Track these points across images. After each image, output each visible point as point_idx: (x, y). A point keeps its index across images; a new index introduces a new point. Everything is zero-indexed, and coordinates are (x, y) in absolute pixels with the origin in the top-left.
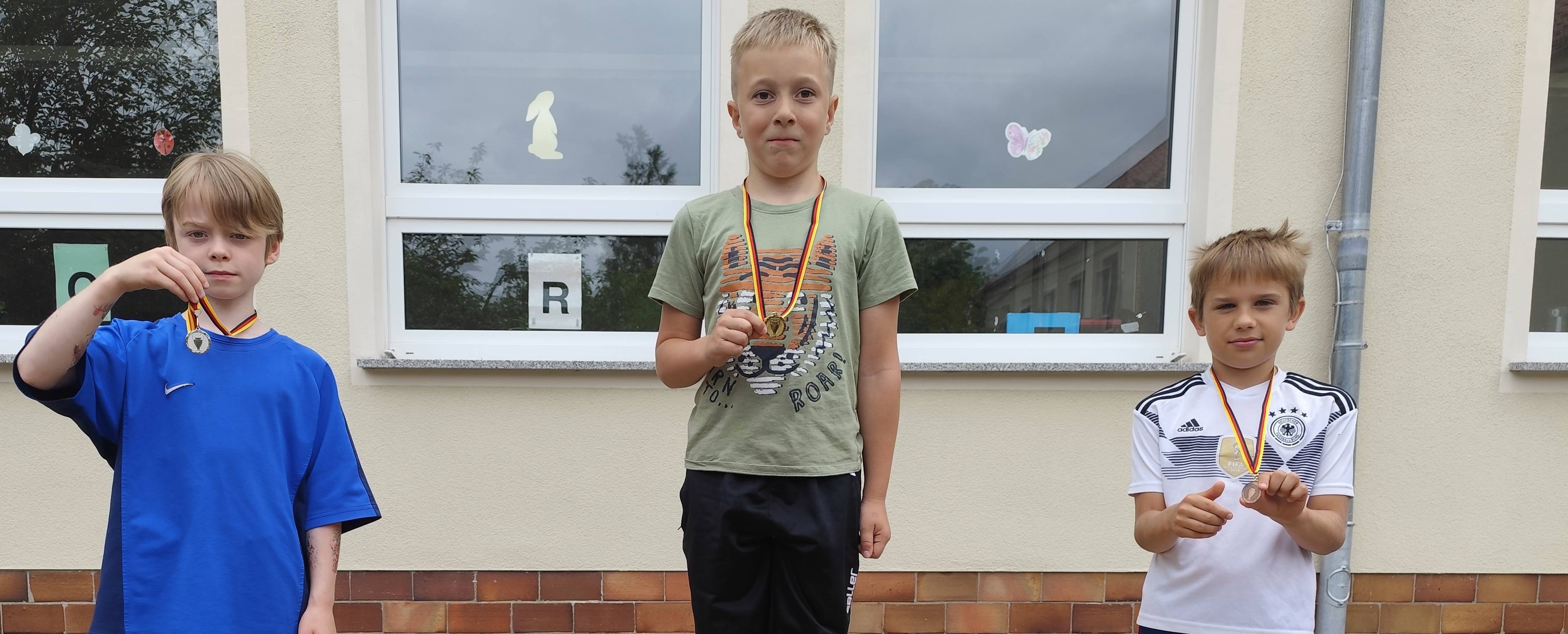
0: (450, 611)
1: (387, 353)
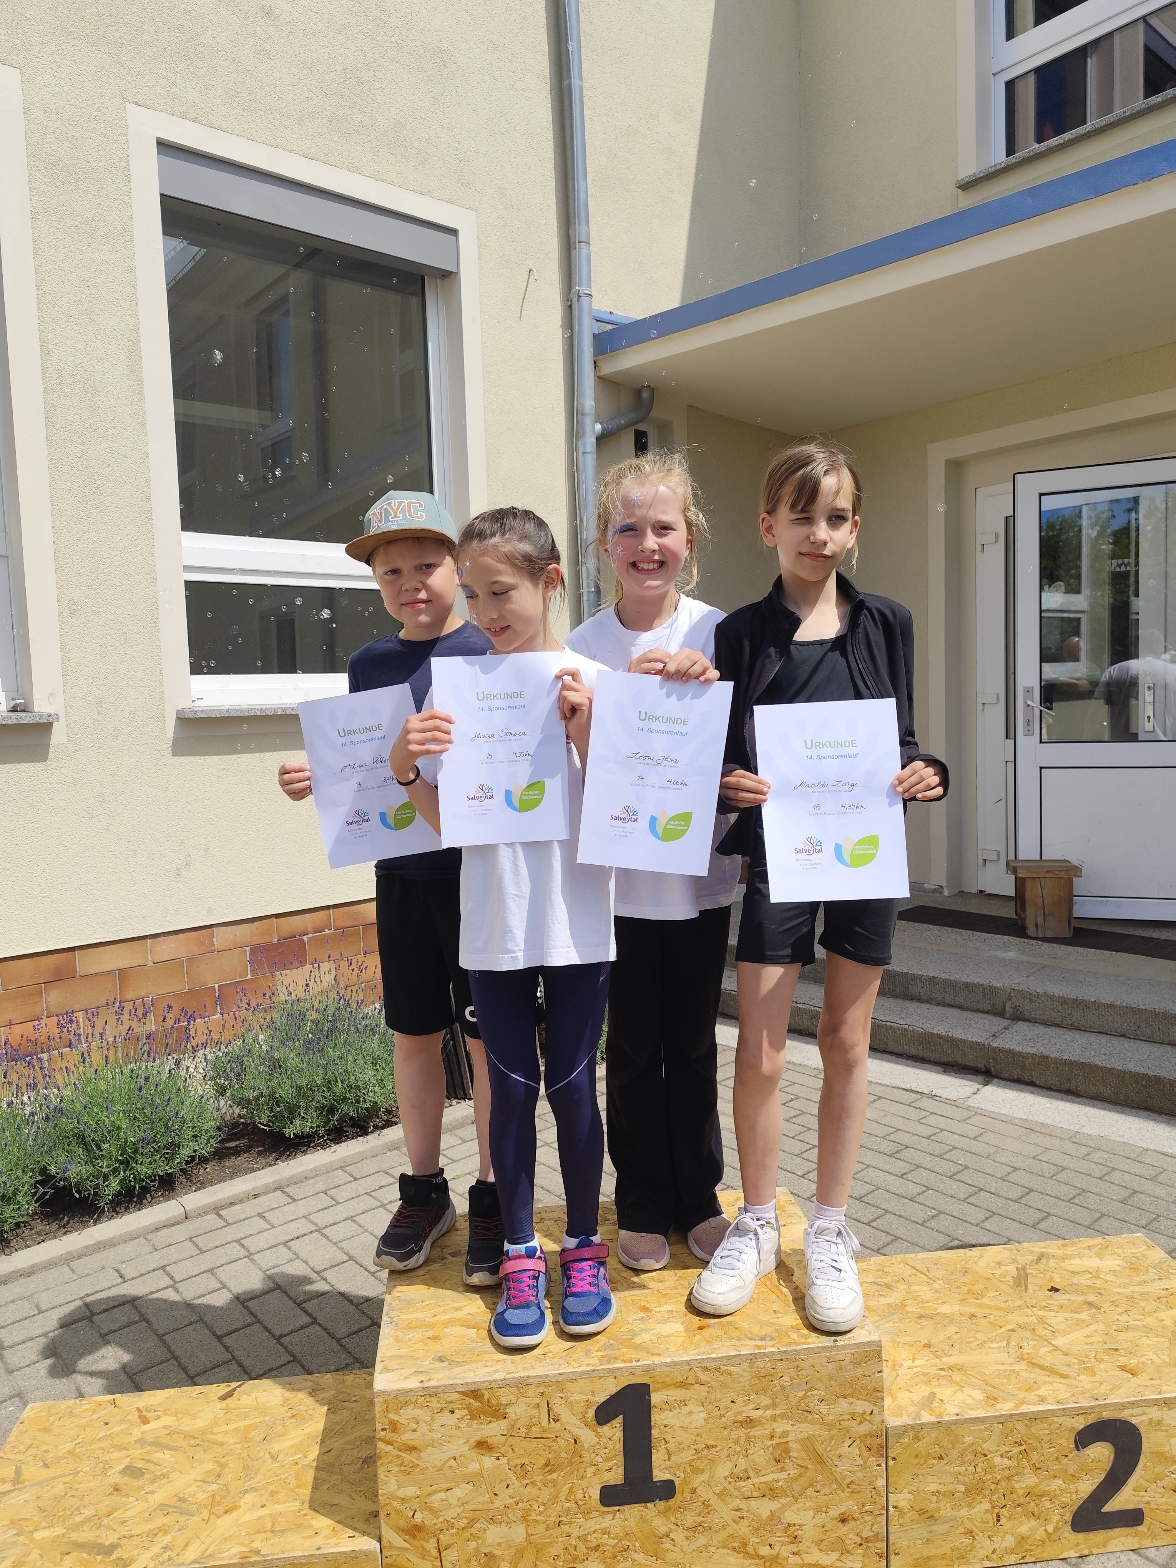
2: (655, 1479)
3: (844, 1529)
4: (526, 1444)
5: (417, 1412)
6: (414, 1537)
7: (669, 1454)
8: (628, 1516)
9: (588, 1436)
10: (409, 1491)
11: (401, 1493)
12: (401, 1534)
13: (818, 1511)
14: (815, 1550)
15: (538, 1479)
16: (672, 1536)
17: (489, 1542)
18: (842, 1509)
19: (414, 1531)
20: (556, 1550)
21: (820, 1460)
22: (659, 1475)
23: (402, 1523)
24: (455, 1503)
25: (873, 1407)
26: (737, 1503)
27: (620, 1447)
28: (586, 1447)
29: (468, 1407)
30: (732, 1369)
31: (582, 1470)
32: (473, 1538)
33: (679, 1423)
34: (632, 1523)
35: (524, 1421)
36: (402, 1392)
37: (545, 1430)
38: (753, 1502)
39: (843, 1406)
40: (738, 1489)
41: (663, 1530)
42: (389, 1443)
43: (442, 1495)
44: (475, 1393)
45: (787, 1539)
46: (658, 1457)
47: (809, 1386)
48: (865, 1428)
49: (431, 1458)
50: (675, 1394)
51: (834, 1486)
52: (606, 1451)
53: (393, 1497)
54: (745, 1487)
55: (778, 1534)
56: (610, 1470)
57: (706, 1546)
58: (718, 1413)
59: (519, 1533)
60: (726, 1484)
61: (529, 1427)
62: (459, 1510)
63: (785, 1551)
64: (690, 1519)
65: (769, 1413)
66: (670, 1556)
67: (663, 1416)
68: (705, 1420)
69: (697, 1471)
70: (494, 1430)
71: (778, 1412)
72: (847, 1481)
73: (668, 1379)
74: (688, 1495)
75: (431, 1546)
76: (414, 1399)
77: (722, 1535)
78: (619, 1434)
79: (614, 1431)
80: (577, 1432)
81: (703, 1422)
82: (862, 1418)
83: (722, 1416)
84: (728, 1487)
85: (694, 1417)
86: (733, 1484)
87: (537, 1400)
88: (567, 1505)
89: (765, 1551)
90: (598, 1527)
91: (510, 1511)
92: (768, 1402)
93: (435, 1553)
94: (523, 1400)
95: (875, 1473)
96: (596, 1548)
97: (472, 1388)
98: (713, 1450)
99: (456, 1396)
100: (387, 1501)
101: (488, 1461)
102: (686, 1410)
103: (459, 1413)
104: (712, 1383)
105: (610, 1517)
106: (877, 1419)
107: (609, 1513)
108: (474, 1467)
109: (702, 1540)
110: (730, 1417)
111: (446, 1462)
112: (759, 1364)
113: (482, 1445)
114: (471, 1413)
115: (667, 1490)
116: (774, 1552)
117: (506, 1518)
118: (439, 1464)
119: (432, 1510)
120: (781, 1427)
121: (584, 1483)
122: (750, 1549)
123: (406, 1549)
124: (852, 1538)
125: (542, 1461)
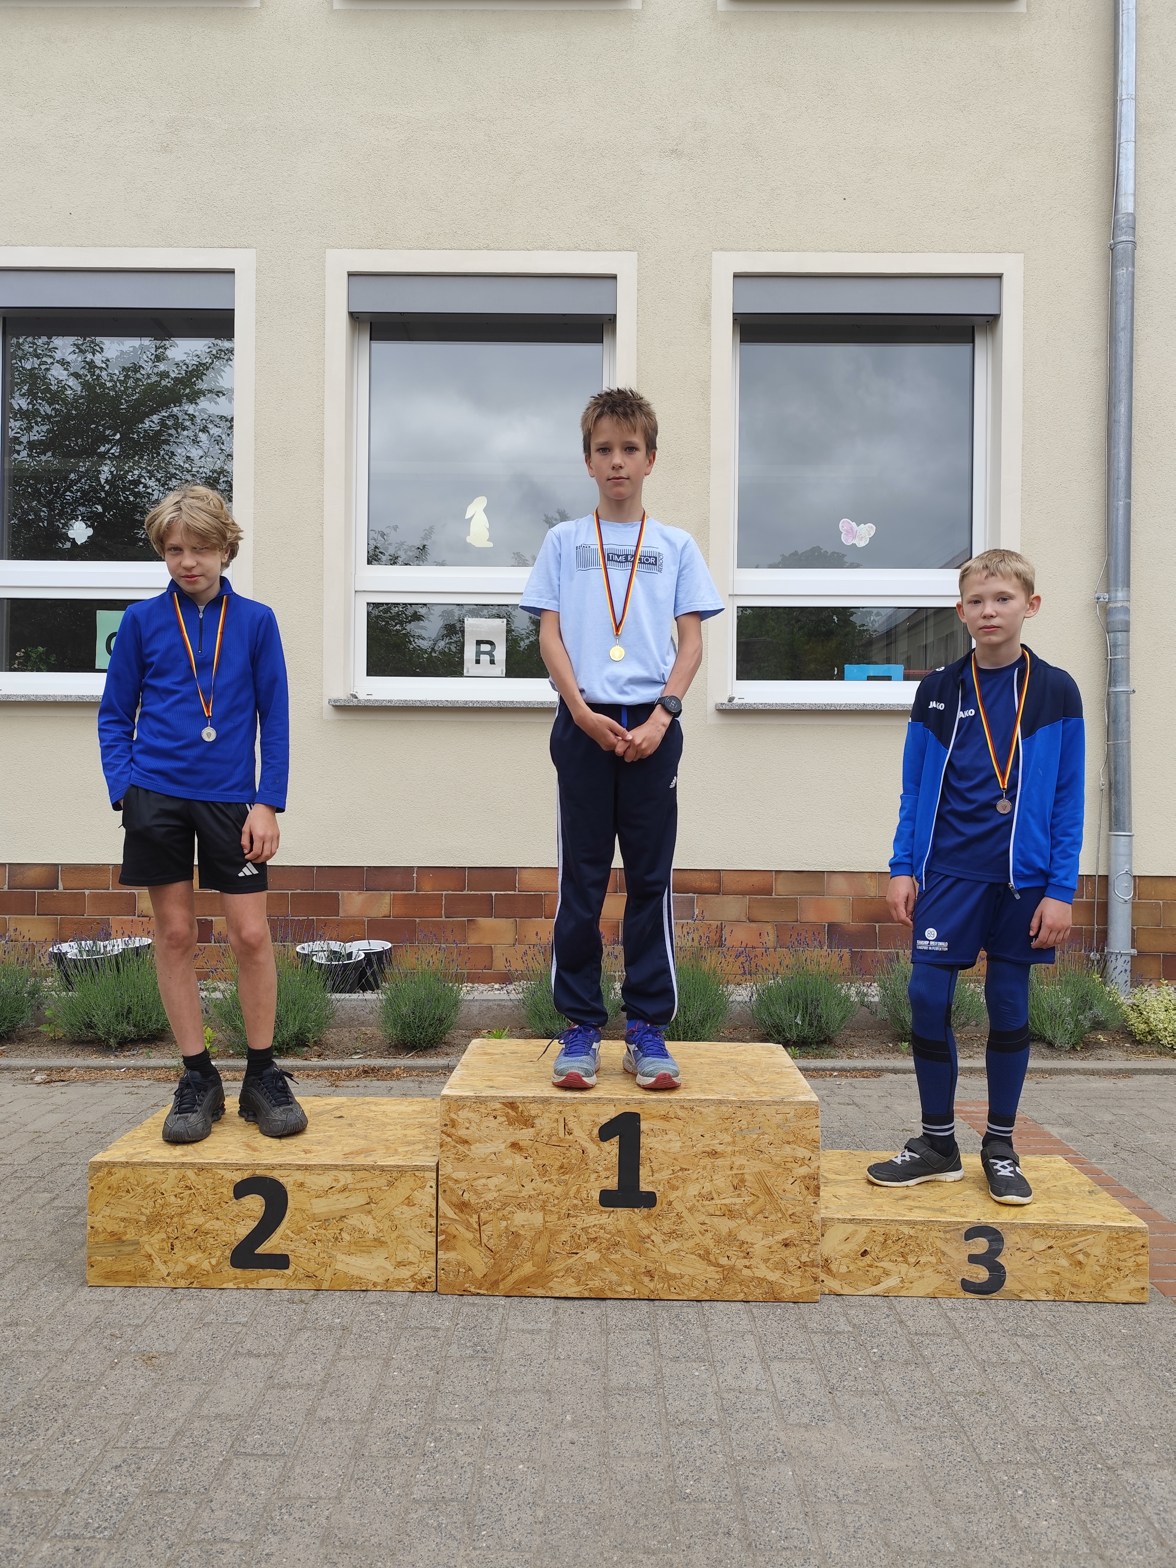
0: (394, 899)
1: (352, 695)
2: (641, 1190)
3: (787, 1252)
4: (546, 1149)
5: (471, 1115)
6: (462, 1211)
7: (652, 1171)
8: (619, 1217)
9: (592, 1149)
10: (460, 1175)
11: (454, 1176)
12: (453, 1208)
13: (766, 1234)
14: (762, 1266)
15: (555, 1177)
16: (652, 1238)
17: (516, 1223)
18: (786, 1235)
19: (463, 1206)
20: (565, 1237)
21: (769, 1192)
22: (644, 1187)
23: (454, 1199)
24: (493, 1188)
25: (810, 1154)
26: (703, 1218)
27: (616, 1160)
28: (591, 1157)
29: (507, 1115)
30: (703, 1110)
31: (587, 1175)
32: (504, 1218)
33: (661, 1148)
34: (622, 1224)
35: (547, 1131)
36: (461, 1098)
37: (561, 1140)
38: (715, 1219)
39: (788, 1149)
40: (703, 1206)
41: (646, 1232)
42: (449, 1136)
43: (483, 1181)
44: (511, 1104)
45: (742, 1254)
46: (644, 1172)
47: (761, 1131)
48: (804, 1171)
49: (479, 1150)
50: (659, 1124)
51: (780, 1215)
52: (606, 1162)
53: (449, 1178)
54: (710, 1206)
55: (734, 1248)
56: (607, 1178)
57: (679, 1250)
58: (691, 1144)
59: (537, 1218)
60: (695, 1202)
61: (550, 1136)
62: (496, 1195)
63: (740, 1263)
64: (667, 1225)
65: (730, 1149)
66: (650, 1253)
67: (649, 1141)
68: (681, 1147)
69: (675, 1188)
70: (524, 1135)
71: (736, 1149)
72: (790, 1212)
73: (653, 1112)
74: (665, 1206)
75: (474, 1220)
76: (469, 1104)
77: (691, 1243)
78: (616, 1150)
79: (612, 1147)
80: (585, 1144)
81: (679, 1149)
82: (803, 1162)
83: (693, 1146)
84: (697, 1204)
85: (672, 1144)
86: (701, 1201)
87: (557, 1116)
88: (575, 1202)
89: (723, 1261)
90: (597, 1222)
91: (532, 1200)
92: (730, 1140)
93: (477, 1227)
94: (547, 1114)
95: (812, 1209)
96: (594, 1240)
97: (510, 1100)
98: (687, 1172)
99: (498, 1106)
100: (445, 1181)
101: (519, 1160)
102: (667, 1138)
103: (500, 1119)
104: (687, 1120)
105: (605, 1215)
106: (814, 1165)
107: (606, 1212)
108: (508, 1162)
109: (675, 1245)
110: (699, 1148)
111: (488, 1156)
112: (724, 1108)
113: (515, 1146)
114: (508, 1120)
115: (649, 1200)
116: (729, 1263)
117: (529, 1206)
118: (484, 1156)
119: (476, 1192)
120: (740, 1160)
121: (588, 1185)
122: (712, 1257)
123: (456, 1220)
124: (792, 1262)
125: (558, 1164)
